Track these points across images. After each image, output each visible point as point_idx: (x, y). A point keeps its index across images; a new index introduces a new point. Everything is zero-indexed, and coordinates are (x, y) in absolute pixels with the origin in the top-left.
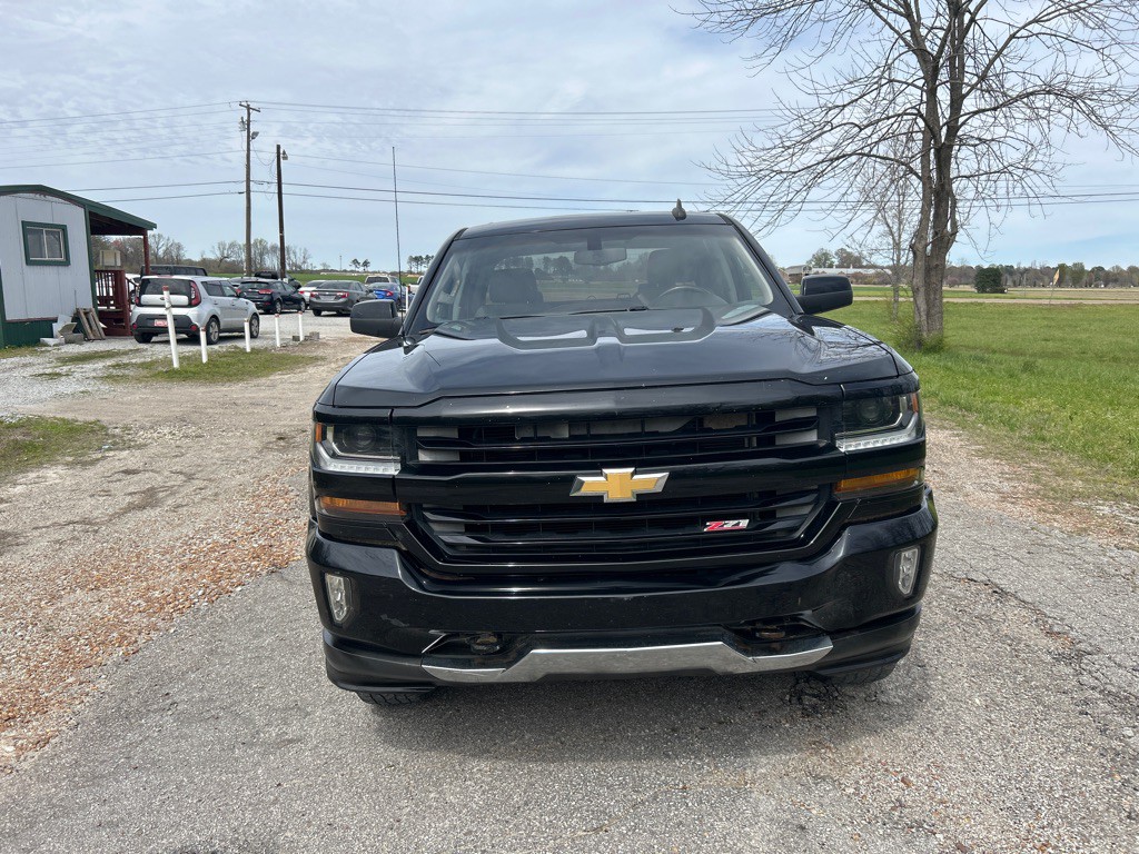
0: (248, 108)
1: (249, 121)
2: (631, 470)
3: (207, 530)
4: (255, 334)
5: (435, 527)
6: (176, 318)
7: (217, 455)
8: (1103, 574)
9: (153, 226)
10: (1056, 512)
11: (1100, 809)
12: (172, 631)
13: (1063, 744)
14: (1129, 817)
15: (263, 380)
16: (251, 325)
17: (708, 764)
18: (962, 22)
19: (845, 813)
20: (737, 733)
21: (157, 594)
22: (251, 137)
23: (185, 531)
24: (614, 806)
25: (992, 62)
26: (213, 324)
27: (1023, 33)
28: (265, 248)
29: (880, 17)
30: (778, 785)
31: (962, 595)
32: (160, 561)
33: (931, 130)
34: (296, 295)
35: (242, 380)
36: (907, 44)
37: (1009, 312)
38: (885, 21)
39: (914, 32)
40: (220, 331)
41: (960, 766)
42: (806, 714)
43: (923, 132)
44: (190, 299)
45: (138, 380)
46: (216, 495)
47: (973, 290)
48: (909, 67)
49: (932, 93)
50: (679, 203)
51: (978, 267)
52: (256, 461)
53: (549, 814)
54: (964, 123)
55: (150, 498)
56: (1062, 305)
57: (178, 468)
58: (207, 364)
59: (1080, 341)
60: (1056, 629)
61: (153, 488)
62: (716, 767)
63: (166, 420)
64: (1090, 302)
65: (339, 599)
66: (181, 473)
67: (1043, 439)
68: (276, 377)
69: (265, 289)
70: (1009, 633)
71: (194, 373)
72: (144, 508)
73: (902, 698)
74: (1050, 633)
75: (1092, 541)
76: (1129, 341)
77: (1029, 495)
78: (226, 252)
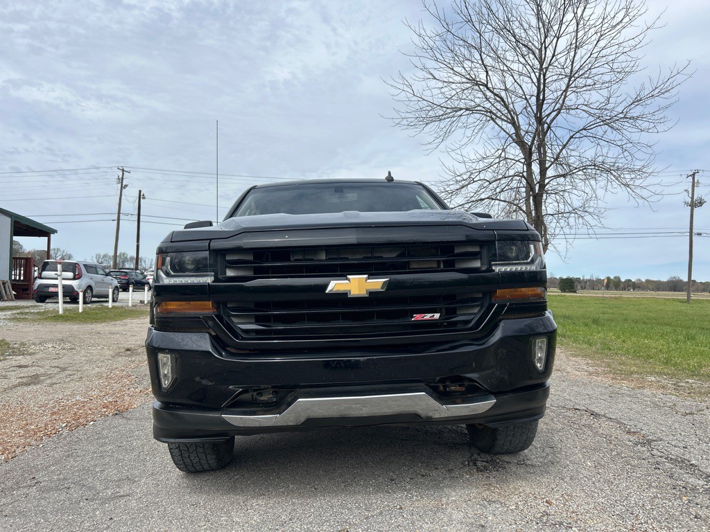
0: (123, 170)
1: (123, 178)
2: (366, 276)
3: (73, 395)
4: (115, 299)
5: (235, 320)
6: (64, 287)
7: (84, 358)
8: (656, 405)
9: (54, 231)
10: (622, 379)
11: (677, 514)
12: (41, 445)
13: (647, 484)
14: (696, 517)
15: (119, 322)
16: (113, 293)
17: (416, 496)
18: (543, 129)
19: (510, 518)
20: (435, 481)
21: (33, 427)
22: (123, 187)
23: (57, 396)
24: (353, 519)
25: (561, 151)
26: (89, 291)
27: (578, 135)
28: (126, 258)
29: (498, 125)
30: (464, 505)
31: (572, 415)
32: (37, 411)
33: (530, 186)
34: (144, 280)
35: (105, 322)
36: (514, 140)
37: (581, 300)
38: (501, 127)
39: (517, 134)
40: (93, 296)
41: (583, 495)
42: (479, 470)
43: (525, 187)
44: (75, 275)
45: (34, 320)
46: (81, 378)
47: (559, 291)
48: (515, 152)
49: (529, 165)
50: (389, 173)
51: (560, 278)
52: (110, 361)
53: (307, 524)
54: (548, 183)
55: (35, 379)
56: (611, 297)
57: (56, 365)
58: (82, 313)
59: (623, 314)
60: (632, 430)
61: (37, 375)
62: (421, 497)
63: (50, 340)
64: (626, 296)
65: (166, 372)
66: (58, 367)
67: (610, 349)
68: (128, 321)
69: (124, 276)
70: (604, 432)
71: (73, 317)
72: (30, 385)
73: (541, 463)
74: (629, 432)
75: (647, 391)
76: (651, 314)
77: (605, 373)
78: (100, 260)
